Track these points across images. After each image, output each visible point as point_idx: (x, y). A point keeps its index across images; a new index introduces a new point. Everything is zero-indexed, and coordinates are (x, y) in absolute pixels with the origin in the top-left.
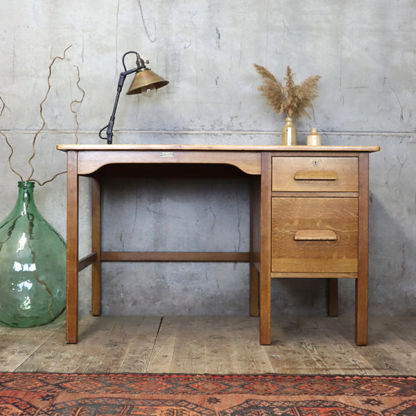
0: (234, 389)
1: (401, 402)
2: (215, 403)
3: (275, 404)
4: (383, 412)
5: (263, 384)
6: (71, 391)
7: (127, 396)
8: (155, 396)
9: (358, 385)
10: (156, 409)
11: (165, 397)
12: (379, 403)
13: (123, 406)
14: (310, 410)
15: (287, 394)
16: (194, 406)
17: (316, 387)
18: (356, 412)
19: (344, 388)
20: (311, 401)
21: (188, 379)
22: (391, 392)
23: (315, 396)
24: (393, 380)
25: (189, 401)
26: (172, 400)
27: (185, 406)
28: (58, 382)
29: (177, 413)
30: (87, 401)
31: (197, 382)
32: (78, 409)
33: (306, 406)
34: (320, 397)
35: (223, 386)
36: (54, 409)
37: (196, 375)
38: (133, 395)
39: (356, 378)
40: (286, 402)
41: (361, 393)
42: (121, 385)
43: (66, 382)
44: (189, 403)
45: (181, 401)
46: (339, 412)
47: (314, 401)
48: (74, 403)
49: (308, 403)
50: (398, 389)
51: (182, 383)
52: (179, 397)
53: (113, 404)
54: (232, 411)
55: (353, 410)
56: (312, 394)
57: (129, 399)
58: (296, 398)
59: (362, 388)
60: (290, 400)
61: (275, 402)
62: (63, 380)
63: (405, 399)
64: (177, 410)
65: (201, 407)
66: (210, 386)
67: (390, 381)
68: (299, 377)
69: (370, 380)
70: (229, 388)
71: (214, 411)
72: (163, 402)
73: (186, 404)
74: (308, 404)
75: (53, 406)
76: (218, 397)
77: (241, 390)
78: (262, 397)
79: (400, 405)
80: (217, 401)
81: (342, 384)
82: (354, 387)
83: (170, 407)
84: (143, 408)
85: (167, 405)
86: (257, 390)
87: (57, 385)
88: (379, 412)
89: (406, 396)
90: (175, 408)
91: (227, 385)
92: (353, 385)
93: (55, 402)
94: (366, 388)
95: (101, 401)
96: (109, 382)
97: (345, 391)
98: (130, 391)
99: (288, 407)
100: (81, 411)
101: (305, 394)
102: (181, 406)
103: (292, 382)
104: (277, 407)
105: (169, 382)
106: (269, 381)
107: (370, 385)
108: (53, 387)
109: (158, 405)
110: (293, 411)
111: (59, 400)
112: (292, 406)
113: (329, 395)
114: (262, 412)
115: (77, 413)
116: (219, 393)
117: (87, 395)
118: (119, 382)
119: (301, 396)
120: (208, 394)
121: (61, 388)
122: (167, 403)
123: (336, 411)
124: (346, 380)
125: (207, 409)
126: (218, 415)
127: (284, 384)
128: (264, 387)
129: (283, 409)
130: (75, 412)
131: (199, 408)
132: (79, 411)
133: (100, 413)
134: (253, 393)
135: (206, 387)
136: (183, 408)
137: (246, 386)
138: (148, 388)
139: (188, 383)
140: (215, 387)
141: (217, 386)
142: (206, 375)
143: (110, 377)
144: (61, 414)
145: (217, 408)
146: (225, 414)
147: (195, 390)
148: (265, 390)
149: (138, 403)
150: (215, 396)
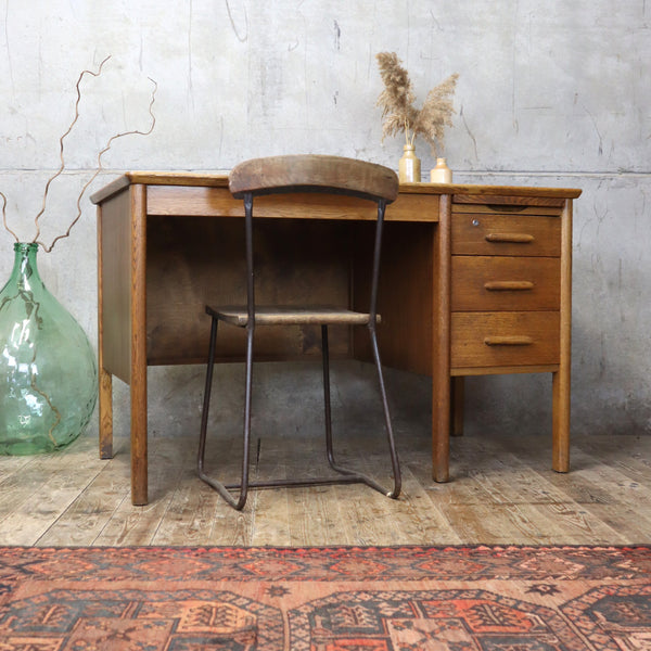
0: (312, 572)
1: (587, 589)
2: (281, 595)
3: (381, 595)
4: (560, 608)
5: (359, 562)
6: (40, 577)
7: (134, 584)
8: (182, 585)
9: (515, 561)
10: (181, 606)
11: (197, 584)
12: (553, 590)
13: (127, 602)
14: (440, 605)
15: (400, 577)
16: (246, 602)
17: (448, 566)
18: (515, 607)
19: (493, 566)
20: (440, 591)
21: (237, 555)
22: (570, 572)
23: (446, 583)
24: (571, 551)
25: (238, 592)
26: (209, 591)
27: (230, 602)
28: (22, 562)
29: (217, 613)
30: (66, 595)
31: (252, 560)
32: (49, 608)
33: (432, 600)
34: (455, 584)
35: (295, 568)
36: (9, 609)
37: (250, 548)
38: (145, 583)
39: (511, 549)
40: (399, 592)
41: (522, 575)
42: (127, 566)
43: (35, 562)
44: (238, 597)
45: (224, 592)
46: (487, 609)
47: (446, 591)
48: (44, 598)
49: (436, 593)
50: (581, 567)
51: (228, 562)
52: (222, 585)
53: (110, 600)
54: (310, 610)
55: (511, 603)
56: (441, 578)
57: (138, 590)
58: (415, 586)
59: (523, 566)
60: (405, 588)
61: (381, 592)
62: (30, 559)
63: (594, 583)
64: (217, 609)
65: (258, 602)
66: (272, 567)
67: (566, 553)
68: (418, 550)
69: (534, 552)
70: (304, 570)
71: (279, 610)
72: (193, 594)
73: (232, 597)
74: (436, 595)
75: (7, 605)
76: (286, 585)
77: (324, 573)
78: (358, 585)
79: (587, 593)
80: (284, 591)
81: (489, 561)
82: (510, 565)
83: (206, 603)
84: (160, 605)
85: (201, 599)
86: (351, 572)
87: (19, 568)
88: (555, 607)
89: (593, 579)
90: (213, 604)
91: (301, 564)
92: (508, 561)
93: (13, 599)
94: (529, 566)
95: (90, 595)
96: (106, 561)
97: (494, 571)
98: (140, 575)
99: (403, 600)
100: (54, 613)
101: (431, 578)
102: (223, 601)
103: (408, 558)
104: (385, 601)
105: (207, 560)
106: (371, 557)
107: (534, 559)
108: (12, 571)
109: (185, 599)
110: (411, 608)
111: (19, 594)
112: (410, 600)
113: (470, 579)
114: (360, 610)
115: (47, 616)
116: (289, 579)
117: (67, 583)
118: (122, 562)
119: (424, 582)
120: (271, 580)
121: (24, 572)
122: (203, 596)
123: (482, 606)
124: (496, 553)
125: (267, 606)
126: (285, 617)
127: (395, 562)
128: (363, 567)
129: (396, 604)
130: (44, 614)
131: (254, 604)
132: (50, 612)
133: (85, 617)
134: (344, 579)
135: (267, 567)
136: (227, 604)
137: (334, 567)
138: (169, 571)
139: (236, 561)
140: (281, 567)
141: (285, 567)
142: (268, 547)
143: (109, 553)
144: (20, 617)
145: (284, 604)
146: (298, 614)
147: (248, 573)
148: (365, 572)
149: (153, 596)
150: (281, 583)
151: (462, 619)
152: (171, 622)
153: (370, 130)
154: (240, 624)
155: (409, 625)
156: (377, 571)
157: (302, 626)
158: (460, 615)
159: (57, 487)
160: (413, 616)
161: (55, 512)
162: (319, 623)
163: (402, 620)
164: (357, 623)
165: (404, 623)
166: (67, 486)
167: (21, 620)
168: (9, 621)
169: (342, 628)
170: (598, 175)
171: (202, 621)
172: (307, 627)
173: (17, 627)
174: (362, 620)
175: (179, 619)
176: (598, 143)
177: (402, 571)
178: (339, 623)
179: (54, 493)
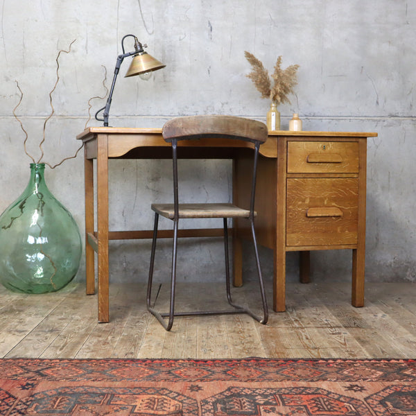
0: (216, 376)
1: (383, 388)
2: (197, 391)
3: (257, 391)
4: (365, 399)
5: (245, 370)
6: (51, 379)
7: (107, 384)
8: (137, 384)
9: (340, 369)
10: (137, 398)
11: (147, 384)
12: (362, 389)
13: (103, 394)
14: (292, 398)
15: (270, 380)
16: (176, 395)
17: (299, 372)
18: (338, 400)
19: (327, 373)
20: (293, 388)
21: (171, 365)
22: (374, 377)
23: (297, 383)
24: (376, 363)
25: (171, 389)
26: (153, 388)
27: (166, 395)
28: (39, 368)
29: (158, 401)
30: (67, 390)
31: (180, 368)
32: (57, 398)
33: (288, 394)
34: (303, 384)
35: (205, 372)
36: (33, 399)
37: (178, 360)
38: (115, 383)
39: (339, 361)
40: (268, 389)
41: (345, 378)
42: (103, 372)
43: (47, 368)
44: (171, 392)
45: (163, 389)
46: (321, 399)
47: (297, 388)
48: (54, 392)
49: (291, 389)
50: (381, 373)
51: (165, 369)
52: (161, 384)
53: (93, 393)
54: (214, 400)
55: (336, 397)
56: (294, 380)
57: (110, 388)
58: (278, 385)
59: (345, 373)
60: (273, 386)
61: (257, 389)
62: (44, 367)
63: (387, 384)
65: (183, 395)
66: (192, 373)
67: (373, 364)
68: (283, 362)
69: (353, 364)
70: (211, 375)
71: (195, 400)
72: (144, 391)
73: (168, 392)
74: (291, 391)
75: (32, 396)
76: (200, 384)
77: (223, 376)
78: (244, 384)
79: (383, 390)
80: (199, 388)
81: (325, 369)
82: (337, 373)
83: (152, 396)
84: (124, 396)
85: (148, 394)
86: (239, 376)
87: (38, 372)
88: (362, 399)
89: (388, 381)
90: (156, 396)
91: (209, 370)
92: (337, 370)
93: (35, 392)
94: (349, 372)
95: (81, 389)
96: (91, 368)
97: (328, 376)
98: (112, 378)
99: (271, 394)
100: (61, 402)
101: (288, 380)
102: (162, 395)
103: (275, 367)
104: (259, 394)
105: (151, 368)
106: (252, 366)
107: (352, 369)
108: (34, 375)
109: (139, 394)
110: (275, 399)
111: (39, 389)
112: (275, 394)
113: (312, 381)
114: (244, 400)
115: (57, 404)
116: (201, 380)
117: (67, 383)
118: (101, 369)
119: (284, 382)
120: (190, 381)
121: (42, 375)
122: (149, 392)
123: (318, 398)
124: (329, 364)
125: (188, 398)
126: (199, 404)
127: (267, 369)
128: (247, 373)
129: (266, 396)
130: (55, 402)
131: (180, 396)
132: (58, 401)
133: (80, 404)
134: (236, 380)
135: (189, 373)
136: (164, 397)
137: (229, 372)
138: (129, 375)
139: (170, 369)
140: (197, 373)
141: (200, 373)
142: (189, 360)
143: (92, 363)
144: (40, 404)
145: (199, 397)
146: (207, 403)
147: (177, 377)
148: (248, 376)
149: (119, 391)
150: (197, 383)
151: (305, 406)
152: (130, 408)
153: (231, 91)
154: (172, 409)
155: (273, 410)
156: (255, 375)
157: (209, 411)
158: (304, 404)
159: (30, 315)
160: (276, 404)
161: (26, 331)
162: (219, 408)
163: (269, 407)
164: (242, 409)
165: (271, 409)
166: (36, 315)
167: (41, 406)
168: (34, 406)
169: (233, 412)
170: (375, 118)
171: (149, 407)
172: (212, 411)
173: (39, 410)
174: (245, 406)
175: (136, 406)
176: (376, 98)
177: (271, 376)
178: (231, 408)
179: (28, 319)
